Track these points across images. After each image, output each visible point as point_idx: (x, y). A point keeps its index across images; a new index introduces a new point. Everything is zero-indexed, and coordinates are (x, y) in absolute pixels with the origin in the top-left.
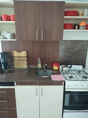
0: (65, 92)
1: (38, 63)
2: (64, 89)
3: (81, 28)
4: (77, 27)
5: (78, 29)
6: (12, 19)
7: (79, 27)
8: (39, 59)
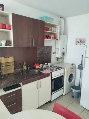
0: (52, 80)
1: (24, 66)
2: (52, 77)
3: (51, 38)
4: (49, 37)
5: (50, 39)
6: (7, 28)
7: (50, 37)
8: (25, 62)
